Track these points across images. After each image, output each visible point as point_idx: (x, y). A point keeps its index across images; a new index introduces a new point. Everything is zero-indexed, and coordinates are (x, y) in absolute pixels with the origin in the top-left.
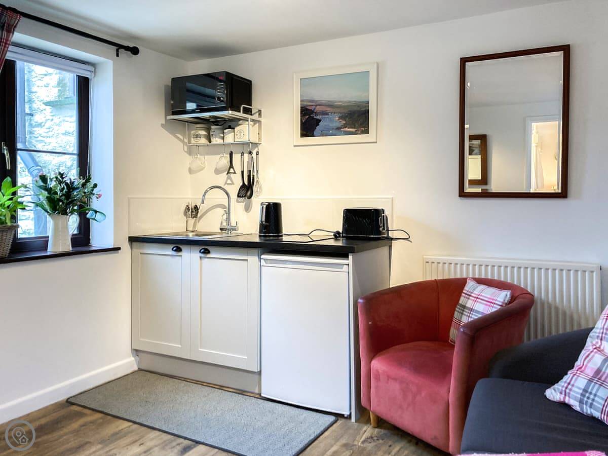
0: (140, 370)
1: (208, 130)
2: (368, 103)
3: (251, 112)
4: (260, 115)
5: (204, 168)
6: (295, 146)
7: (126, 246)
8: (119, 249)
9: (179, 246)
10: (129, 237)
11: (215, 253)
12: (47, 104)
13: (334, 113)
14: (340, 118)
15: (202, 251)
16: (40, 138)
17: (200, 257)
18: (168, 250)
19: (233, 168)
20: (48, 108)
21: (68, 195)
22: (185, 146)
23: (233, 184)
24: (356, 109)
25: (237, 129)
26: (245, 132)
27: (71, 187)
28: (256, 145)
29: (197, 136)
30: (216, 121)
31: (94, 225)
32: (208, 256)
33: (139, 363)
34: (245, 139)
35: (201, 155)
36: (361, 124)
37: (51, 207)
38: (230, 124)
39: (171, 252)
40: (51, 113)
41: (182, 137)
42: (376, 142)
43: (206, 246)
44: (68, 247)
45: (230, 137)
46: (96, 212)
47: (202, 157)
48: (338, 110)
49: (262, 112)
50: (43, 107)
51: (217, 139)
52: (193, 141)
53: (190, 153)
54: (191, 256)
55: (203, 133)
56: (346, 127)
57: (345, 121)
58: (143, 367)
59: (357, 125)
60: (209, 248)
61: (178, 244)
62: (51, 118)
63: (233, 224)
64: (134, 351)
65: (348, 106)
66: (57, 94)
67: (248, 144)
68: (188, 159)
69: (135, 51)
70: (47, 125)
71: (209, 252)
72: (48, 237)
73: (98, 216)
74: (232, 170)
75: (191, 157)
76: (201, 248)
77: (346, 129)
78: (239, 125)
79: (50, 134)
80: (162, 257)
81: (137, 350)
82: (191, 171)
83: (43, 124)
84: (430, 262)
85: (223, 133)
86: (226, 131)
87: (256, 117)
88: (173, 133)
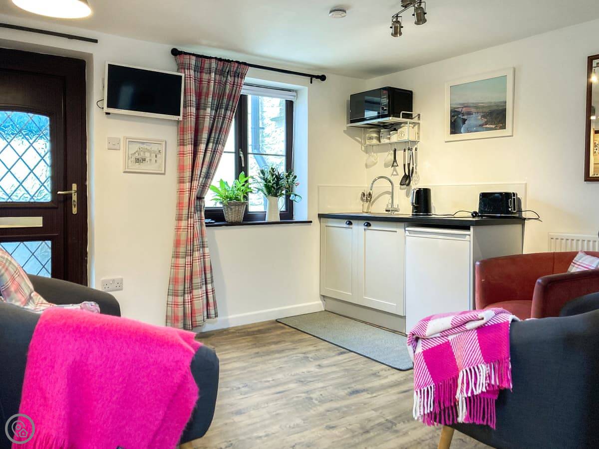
0: (325, 310)
1: (379, 132)
2: (506, 102)
3: (412, 116)
4: (419, 118)
5: (377, 162)
6: (446, 142)
7: (316, 220)
8: (311, 222)
9: (351, 221)
10: (319, 214)
11: (375, 226)
12: (272, 120)
13: (478, 113)
14: (483, 116)
15: (366, 224)
16: (269, 146)
17: (365, 229)
18: (343, 223)
19: (396, 162)
20: (274, 123)
21: (277, 183)
22: (363, 147)
23: (397, 175)
24: (496, 108)
25: (399, 130)
26: (406, 132)
27: (278, 178)
28: (414, 142)
29: (371, 138)
30: (385, 126)
31: (296, 205)
32: (370, 228)
33: (325, 306)
34: (406, 138)
35: (375, 153)
36: (499, 121)
37: (267, 192)
38: (394, 127)
39: (345, 226)
40: (275, 126)
41: (360, 140)
42: (512, 136)
43: (369, 221)
44: (278, 220)
45: (395, 137)
46: (296, 195)
47: (375, 154)
48: (481, 110)
49: (421, 116)
50: (270, 122)
51: (385, 140)
52: (368, 142)
53: (366, 151)
54: (358, 228)
55: (375, 135)
56: (486, 125)
57: (487, 119)
58: (327, 310)
59: (496, 122)
60: (371, 222)
61: (350, 219)
62: (275, 130)
63: (395, 206)
64: (322, 297)
65: (489, 107)
66: (279, 112)
67: (408, 142)
68: (365, 156)
69: (323, 78)
70: (273, 136)
71: (370, 225)
72: (266, 212)
73: (297, 198)
74: (395, 164)
75: (367, 155)
76: (365, 222)
77: (488, 126)
78: (401, 127)
79: (274, 142)
80: (339, 228)
81: (324, 296)
82: (367, 166)
83: (270, 135)
84: (555, 238)
85: (390, 135)
86: (391, 132)
87: (415, 120)
88: (353, 137)
